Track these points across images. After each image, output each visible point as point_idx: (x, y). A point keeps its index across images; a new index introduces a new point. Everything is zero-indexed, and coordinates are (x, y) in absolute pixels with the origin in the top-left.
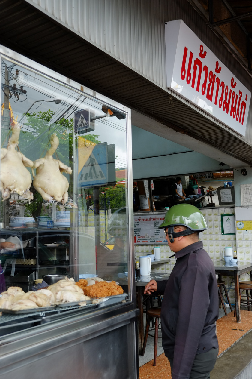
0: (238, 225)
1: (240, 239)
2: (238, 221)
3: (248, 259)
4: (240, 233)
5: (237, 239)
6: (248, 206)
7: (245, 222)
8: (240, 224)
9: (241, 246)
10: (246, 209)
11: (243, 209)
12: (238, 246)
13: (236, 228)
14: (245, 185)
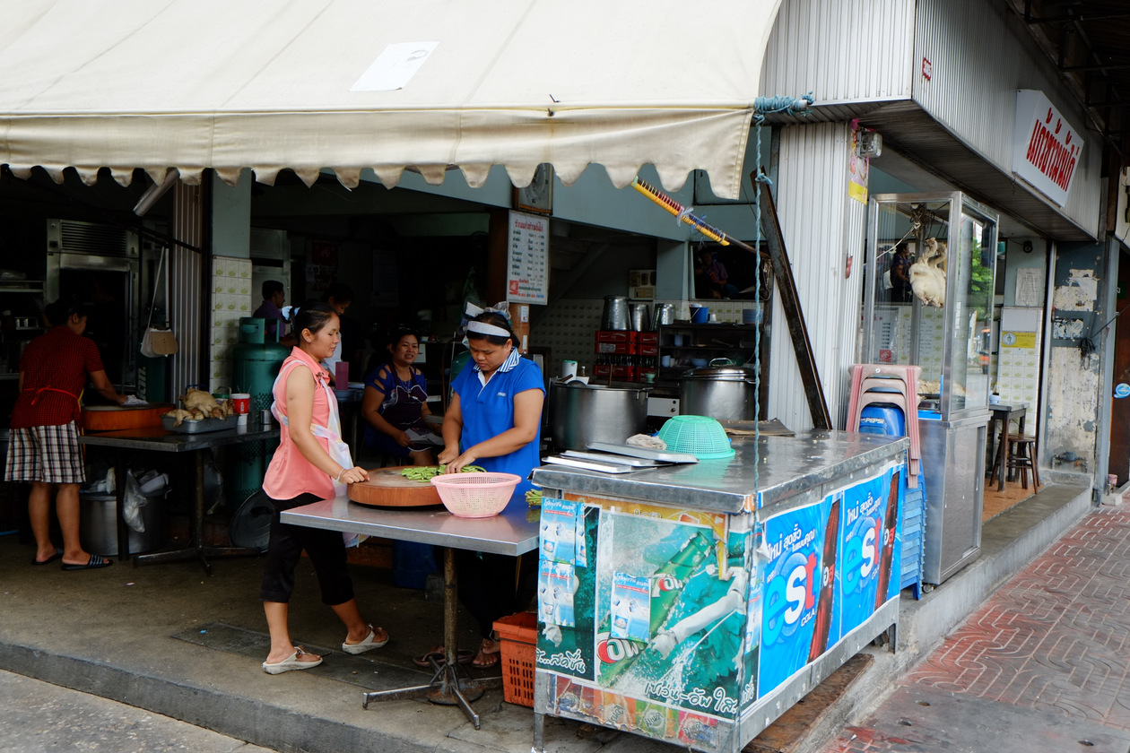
0: (1004, 339)
1: (1006, 363)
2: (1006, 332)
3: (1016, 398)
4: (1006, 352)
5: (1001, 362)
6: (1027, 307)
7: (1018, 334)
8: (1010, 337)
9: (1006, 375)
10: (1023, 311)
11: (1019, 311)
12: (1000, 373)
13: (1000, 344)
14: (1025, 270)
